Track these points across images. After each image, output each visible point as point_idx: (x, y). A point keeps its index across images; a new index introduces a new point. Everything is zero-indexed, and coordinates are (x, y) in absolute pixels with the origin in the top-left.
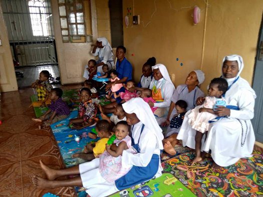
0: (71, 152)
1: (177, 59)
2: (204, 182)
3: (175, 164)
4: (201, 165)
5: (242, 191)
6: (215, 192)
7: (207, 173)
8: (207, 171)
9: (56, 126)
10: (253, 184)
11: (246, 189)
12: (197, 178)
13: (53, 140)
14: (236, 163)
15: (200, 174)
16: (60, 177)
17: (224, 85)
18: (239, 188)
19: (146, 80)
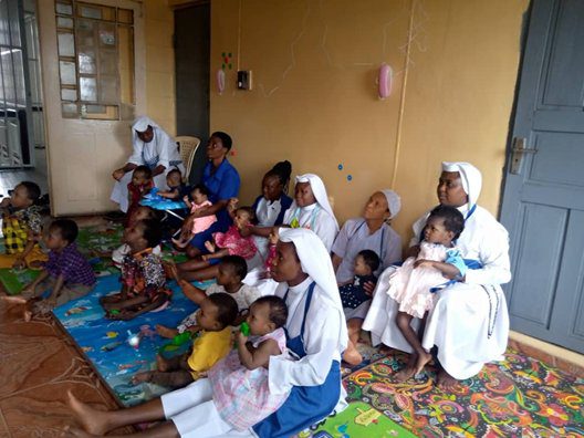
0: (125, 371)
1: (340, 167)
2: (433, 414)
3: (367, 381)
4: (416, 381)
5: (506, 424)
6: (459, 432)
7: (433, 397)
8: (431, 392)
9: (69, 314)
10: (520, 409)
11: (510, 421)
12: (416, 407)
13: (68, 345)
14: (481, 374)
15: (421, 400)
16: (119, 427)
17: (455, 219)
18: (500, 420)
19: (269, 208)
